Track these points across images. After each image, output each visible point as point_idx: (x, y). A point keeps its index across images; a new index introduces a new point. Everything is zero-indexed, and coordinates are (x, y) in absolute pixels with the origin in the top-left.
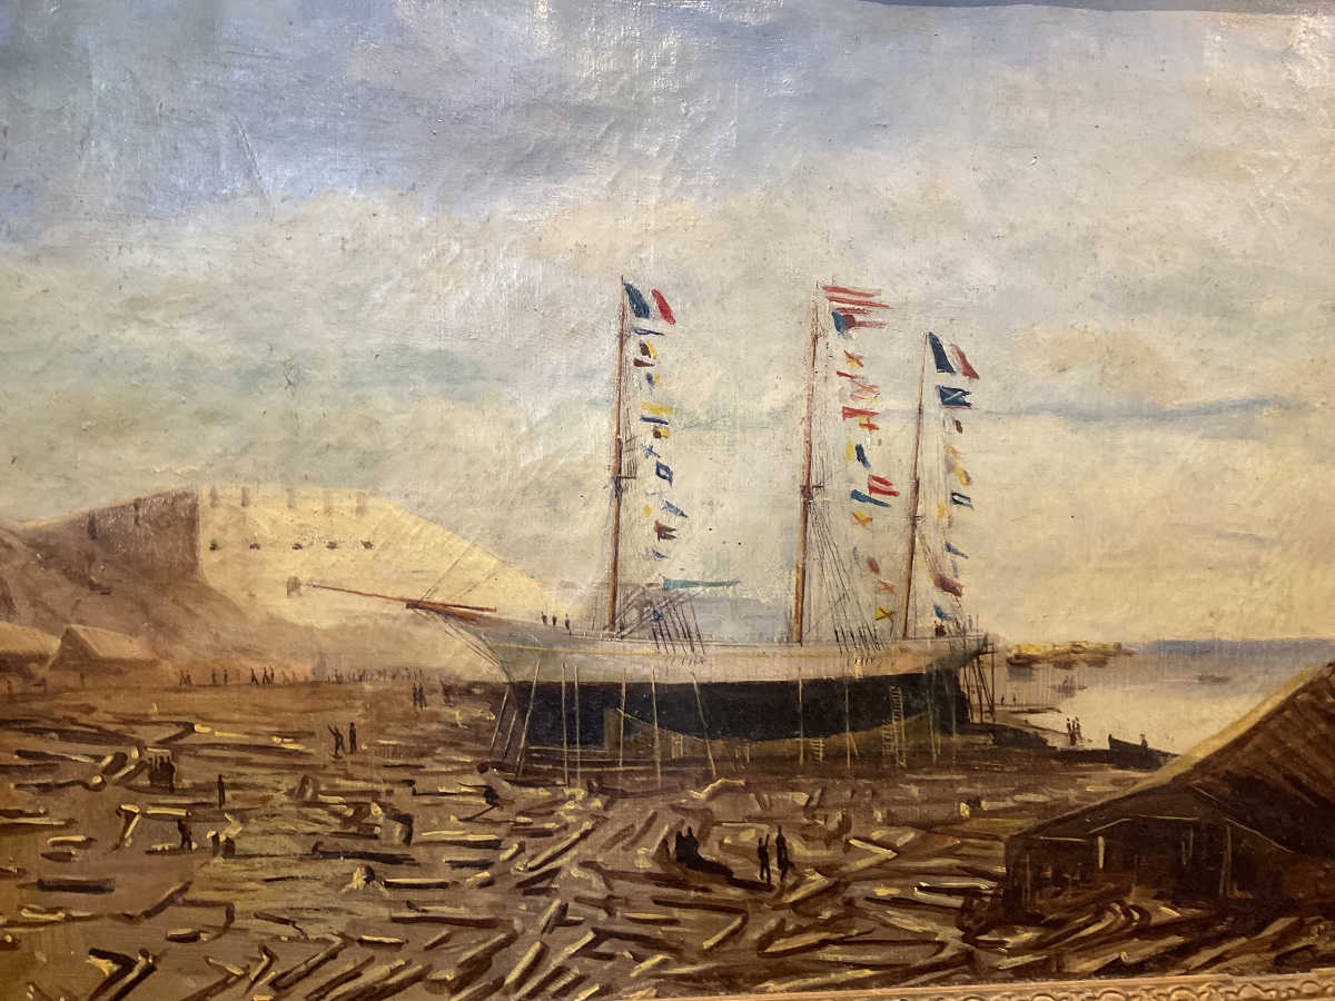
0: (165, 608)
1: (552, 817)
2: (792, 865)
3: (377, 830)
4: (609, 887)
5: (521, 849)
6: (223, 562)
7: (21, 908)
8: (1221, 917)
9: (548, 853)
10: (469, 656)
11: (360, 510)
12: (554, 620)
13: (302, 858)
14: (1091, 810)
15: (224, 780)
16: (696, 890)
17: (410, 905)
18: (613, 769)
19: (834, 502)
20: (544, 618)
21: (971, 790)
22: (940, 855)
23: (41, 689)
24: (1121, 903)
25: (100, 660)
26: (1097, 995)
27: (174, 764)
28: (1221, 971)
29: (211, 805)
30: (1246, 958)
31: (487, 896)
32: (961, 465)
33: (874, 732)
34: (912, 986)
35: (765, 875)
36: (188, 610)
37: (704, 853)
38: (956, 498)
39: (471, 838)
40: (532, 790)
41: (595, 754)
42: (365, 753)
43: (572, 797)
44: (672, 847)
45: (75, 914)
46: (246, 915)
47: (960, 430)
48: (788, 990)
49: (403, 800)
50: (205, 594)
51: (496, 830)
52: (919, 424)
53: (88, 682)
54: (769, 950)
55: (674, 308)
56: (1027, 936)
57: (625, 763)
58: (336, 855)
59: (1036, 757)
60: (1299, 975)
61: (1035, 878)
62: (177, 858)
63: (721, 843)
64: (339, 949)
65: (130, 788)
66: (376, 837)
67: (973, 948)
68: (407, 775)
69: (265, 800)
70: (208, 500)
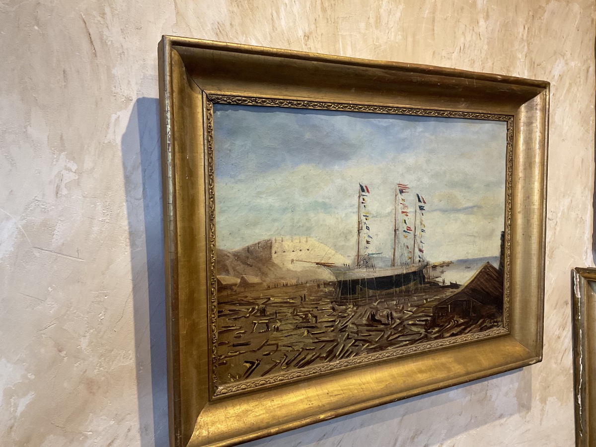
0: (264, 269)
6: (277, 256)
7: (228, 352)
10: (329, 275)
11: (307, 241)
12: (346, 265)
14: (447, 299)
17: (317, 338)
18: (358, 300)
19: (400, 233)
20: (344, 265)
24: (453, 320)
25: (249, 284)
26: (451, 341)
28: (471, 333)
29: (274, 318)
31: (333, 334)
32: (423, 223)
33: (408, 285)
34: (417, 344)
36: (269, 269)
37: (376, 318)
38: (422, 230)
39: (329, 320)
40: (342, 307)
41: (355, 297)
44: (370, 317)
46: (281, 346)
47: (423, 215)
49: (315, 312)
50: (273, 264)
52: (416, 214)
53: (246, 290)
55: (369, 190)
56: (437, 329)
57: (361, 298)
61: (438, 315)
64: (302, 352)
65: (255, 316)
66: (309, 322)
68: (316, 306)
69: (286, 315)
70: (274, 241)
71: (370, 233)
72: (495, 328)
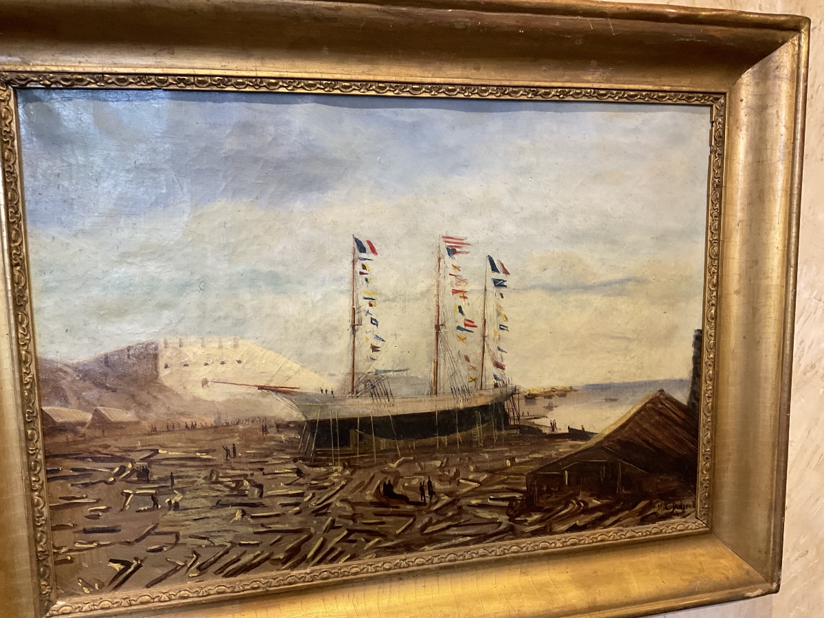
0: (143, 396)
1: (327, 480)
2: (435, 493)
3: (247, 492)
4: (354, 509)
5: (314, 495)
6: (171, 374)
7: (75, 543)
8: (618, 502)
9: (326, 497)
10: (288, 410)
11: (236, 346)
12: (326, 391)
13: (212, 508)
14: (562, 460)
15: (173, 475)
16: (393, 508)
17: (263, 526)
18: (354, 457)
19: (449, 331)
20: (322, 391)
21: (511, 454)
22: (499, 483)
23: (83, 438)
24: (576, 499)
25: (112, 423)
26: (567, 540)
27: (149, 469)
28: (619, 526)
30: (629, 520)
31: (298, 518)
32: (503, 313)
33: (469, 432)
34: (488, 543)
35: (423, 498)
36: (155, 397)
37: (396, 491)
38: (502, 327)
39: (290, 492)
40: (318, 469)
41: (346, 451)
42: (240, 457)
43: (336, 470)
44: (382, 489)
45: (102, 543)
46: (185, 537)
47: (502, 297)
48: (434, 549)
50: (163, 389)
51: (301, 488)
52: (485, 296)
53: (106, 433)
54: (425, 532)
55: (377, 248)
56: (536, 517)
57: (360, 454)
58: (227, 505)
59: (538, 438)
60: (651, 525)
61: (539, 491)
62: (151, 513)
63: (403, 486)
64: (230, 549)
65: (128, 482)
66: (246, 495)
67: (513, 524)
68: (260, 466)
69: (193, 482)
70: (163, 345)
71: (380, 331)
72: (677, 519)
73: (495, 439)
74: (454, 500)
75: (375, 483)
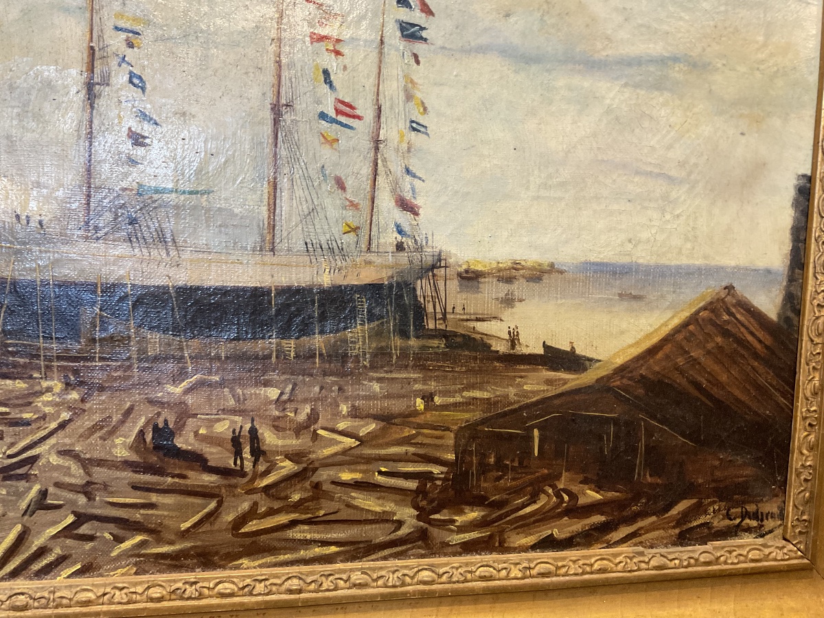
1: (30, 408)
2: (264, 453)
4: (88, 474)
8: (635, 499)
9: (27, 441)
12: (28, 219)
14: (528, 406)
16: (173, 477)
18: (89, 364)
20: (18, 217)
21: (425, 387)
22: (399, 443)
24: (553, 487)
26: (532, 566)
28: (635, 545)
30: (656, 534)
32: (419, 95)
33: (341, 334)
34: (373, 560)
35: (239, 462)
37: (180, 443)
38: (414, 125)
40: (8, 382)
41: (71, 350)
43: (49, 389)
44: (149, 437)
47: (418, 62)
48: (260, 566)
52: (381, 53)
54: (243, 530)
56: (473, 515)
57: (102, 359)
59: (481, 360)
60: (697, 547)
61: (481, 464)
63: (196, 434)
67: (426, 526)
72: (748, 539)
73: (395, 353)
74: (305, 469)
75: (135, 423)
